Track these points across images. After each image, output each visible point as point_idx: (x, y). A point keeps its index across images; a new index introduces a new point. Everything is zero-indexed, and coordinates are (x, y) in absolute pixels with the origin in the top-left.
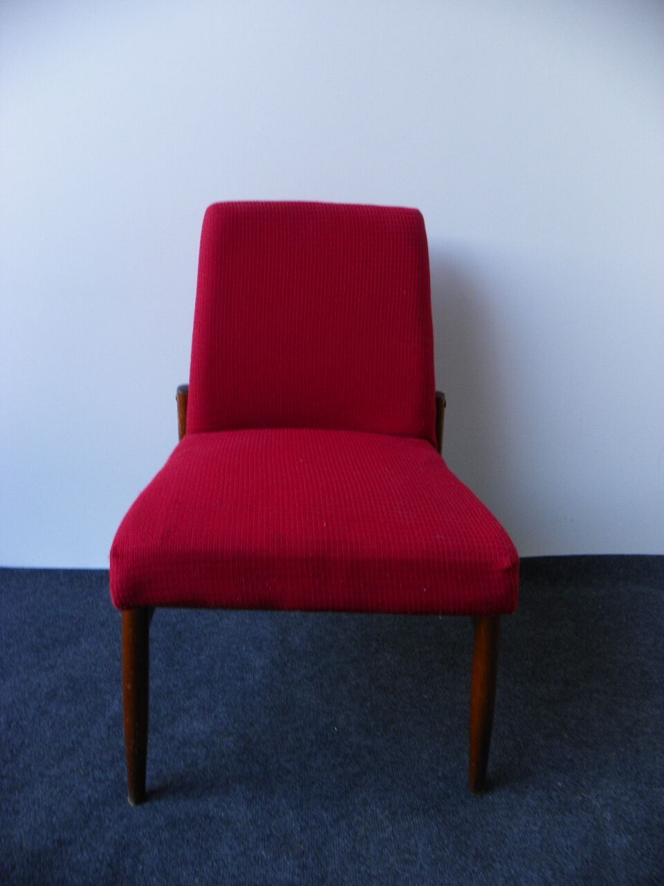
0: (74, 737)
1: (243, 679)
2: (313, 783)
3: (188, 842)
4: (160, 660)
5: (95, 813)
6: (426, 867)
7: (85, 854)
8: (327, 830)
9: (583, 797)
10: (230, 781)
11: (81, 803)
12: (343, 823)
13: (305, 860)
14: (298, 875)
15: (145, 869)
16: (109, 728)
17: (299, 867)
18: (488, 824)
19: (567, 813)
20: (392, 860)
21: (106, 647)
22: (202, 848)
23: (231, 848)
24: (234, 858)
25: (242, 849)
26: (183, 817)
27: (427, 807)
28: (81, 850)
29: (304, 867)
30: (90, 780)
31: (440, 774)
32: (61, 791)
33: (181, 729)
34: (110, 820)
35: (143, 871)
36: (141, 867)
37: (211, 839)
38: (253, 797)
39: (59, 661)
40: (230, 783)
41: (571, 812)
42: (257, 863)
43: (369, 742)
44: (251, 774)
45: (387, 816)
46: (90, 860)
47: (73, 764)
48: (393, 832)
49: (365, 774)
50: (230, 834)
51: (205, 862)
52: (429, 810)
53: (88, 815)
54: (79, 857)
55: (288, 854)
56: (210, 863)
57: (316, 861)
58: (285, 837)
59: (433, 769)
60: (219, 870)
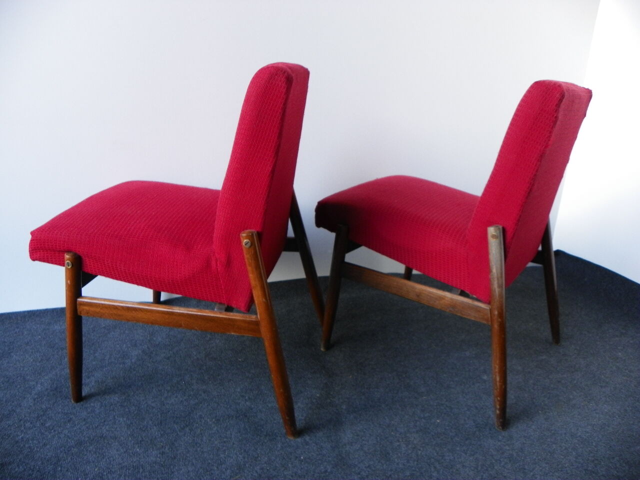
0: (10, 408)
1: (124, 363)
2: (169, 411)
3: (90, 451)
5: (27, 446)
6: (236, 443)
7: (21, 467)
8: (177, 434)
9: (331, 400)
10: (116, 417)
11: (17, 442)
12: (187, 429)
13: (163, 450)
14: (159, 458)
15: (63, 469)
16: (34, 400)
17: (160, 453)
18: (274, 420)
20: (216, 442)
21: (30, 356)
22: (99, 453)
23: (117, 450)
24: (120, 455)
25: (124, 450)
26: (87, 439)
27: (238, 415)
29: (163, 453)
30: (23, 429)
31: (247, 398)
34: (37, 447)
35: (61, 471)
36: (60, 468)
37: (104, 448)
38: (131, 423)
40: (117, 418)
42: (134, 455)
43: (204, 387)
44: (129, 411)
45: (214, 422)
46: (25, 470)
47: (10, 422)
48: (217, 429)
49: (201, 403)
50: (116, 443)
51: (101, 460)
52: (239, 416)
53: (22, 448)
54: (17, 470)
55: (153, 448)
56: (104, 460)
57: (170, 449)
58: (151, 440)
59: (243, 396)
60: (110, 462)
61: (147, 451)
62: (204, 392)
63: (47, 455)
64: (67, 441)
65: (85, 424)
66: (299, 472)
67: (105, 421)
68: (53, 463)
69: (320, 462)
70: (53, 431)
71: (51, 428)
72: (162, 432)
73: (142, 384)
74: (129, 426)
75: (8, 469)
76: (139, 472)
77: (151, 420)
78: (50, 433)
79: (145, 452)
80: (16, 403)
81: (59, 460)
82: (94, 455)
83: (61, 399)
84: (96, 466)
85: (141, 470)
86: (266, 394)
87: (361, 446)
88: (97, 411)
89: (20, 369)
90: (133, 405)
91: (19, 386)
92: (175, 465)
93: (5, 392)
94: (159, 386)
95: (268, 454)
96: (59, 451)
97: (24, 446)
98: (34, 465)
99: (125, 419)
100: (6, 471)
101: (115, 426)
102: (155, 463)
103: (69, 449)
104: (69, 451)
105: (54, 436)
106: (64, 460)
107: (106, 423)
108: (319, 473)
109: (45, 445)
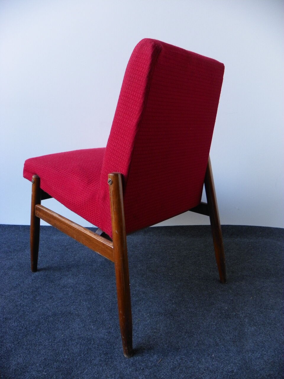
0: (17, 283)
1: (92, 265)
4: (58, 258)
5: (22, 309)
6: (163, 334)
7: (16, 323)
9: (236, 313)
11: (17, 306)
13: (110, 330)
14: (107, 336)
15: (41, 330)
16: (33, 280)
18: (193, 321)
19: (228, 318)
20: (148, 331)
22: (66, 324)
23: (79, 325)
24: (79, 328)
25: (83, 325)
26: (60, 312)
28: (15, 322)
29: (109, 333)
30: (22, 298)
32: (9, 301)
33: (63, 282)
34: (28, 312)
35: (40, 331)
36: (39, 330)
37: (70, 321)
38: (91, 307)
39: (16, 257)
40: (82, 302)
41: (230, 318)
42: (89, 330)
43: (144, 290)
44: (91, 299)
45: (148, 316)
46: (18, 326)
47: (15, 292)
48: (150, 321)
49: (140, 301)
50: (79, 320)
51: (67, 329)
52: (167, 314)
53: (19, 310)
54: (13, 324)
55: (103, 327)
56: (69, 330)
57: (115, 331)
58: (103, 321)
59: (170, 300)
60: (73, 332)
61: (99, 329)
62: (143, 293)
63: (33, 319)
64: (47, 311)
65: (60, 302)
66: (211, 367)
67: (73, 302)
68: (36, 324)
69: (227, 362)
70: (40, 303)
71: (39, 301)
72: (111, 317)
73: (102, 281)
74: (89, 309)
75: (8, 322)
76: (91, 343)
77: (105, 307)
78: (38, 304)
79: (97, 330)
80: (22, 280)
81: (39, 324)
82: (63, 325)
83: (49, 282)
84: (63, 333)
85: (92, 342)
86: (188, 301)
87: (261, 355)
88: (70, 294)
89: (28, 260)
90: (94, 294)
91: (25, 270)
92: (117, 344)
93: (17, 272)
94: (113, 284)
95: (187, 347)
96: (40, 317)
97: (20, 309)
98: (24, 324)
99: (87, 303)
100: (7, 324)
101: (80, 307)
102: (103, 339)
103: (47, 318)
104: (47, 319)
105: (39, 307)
106: (43, 325)
107: (74, 304)
108: (227, 372)
109: (33, 311)
